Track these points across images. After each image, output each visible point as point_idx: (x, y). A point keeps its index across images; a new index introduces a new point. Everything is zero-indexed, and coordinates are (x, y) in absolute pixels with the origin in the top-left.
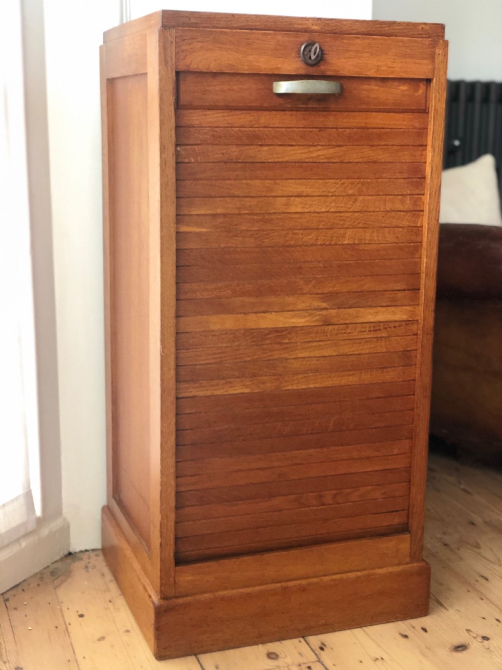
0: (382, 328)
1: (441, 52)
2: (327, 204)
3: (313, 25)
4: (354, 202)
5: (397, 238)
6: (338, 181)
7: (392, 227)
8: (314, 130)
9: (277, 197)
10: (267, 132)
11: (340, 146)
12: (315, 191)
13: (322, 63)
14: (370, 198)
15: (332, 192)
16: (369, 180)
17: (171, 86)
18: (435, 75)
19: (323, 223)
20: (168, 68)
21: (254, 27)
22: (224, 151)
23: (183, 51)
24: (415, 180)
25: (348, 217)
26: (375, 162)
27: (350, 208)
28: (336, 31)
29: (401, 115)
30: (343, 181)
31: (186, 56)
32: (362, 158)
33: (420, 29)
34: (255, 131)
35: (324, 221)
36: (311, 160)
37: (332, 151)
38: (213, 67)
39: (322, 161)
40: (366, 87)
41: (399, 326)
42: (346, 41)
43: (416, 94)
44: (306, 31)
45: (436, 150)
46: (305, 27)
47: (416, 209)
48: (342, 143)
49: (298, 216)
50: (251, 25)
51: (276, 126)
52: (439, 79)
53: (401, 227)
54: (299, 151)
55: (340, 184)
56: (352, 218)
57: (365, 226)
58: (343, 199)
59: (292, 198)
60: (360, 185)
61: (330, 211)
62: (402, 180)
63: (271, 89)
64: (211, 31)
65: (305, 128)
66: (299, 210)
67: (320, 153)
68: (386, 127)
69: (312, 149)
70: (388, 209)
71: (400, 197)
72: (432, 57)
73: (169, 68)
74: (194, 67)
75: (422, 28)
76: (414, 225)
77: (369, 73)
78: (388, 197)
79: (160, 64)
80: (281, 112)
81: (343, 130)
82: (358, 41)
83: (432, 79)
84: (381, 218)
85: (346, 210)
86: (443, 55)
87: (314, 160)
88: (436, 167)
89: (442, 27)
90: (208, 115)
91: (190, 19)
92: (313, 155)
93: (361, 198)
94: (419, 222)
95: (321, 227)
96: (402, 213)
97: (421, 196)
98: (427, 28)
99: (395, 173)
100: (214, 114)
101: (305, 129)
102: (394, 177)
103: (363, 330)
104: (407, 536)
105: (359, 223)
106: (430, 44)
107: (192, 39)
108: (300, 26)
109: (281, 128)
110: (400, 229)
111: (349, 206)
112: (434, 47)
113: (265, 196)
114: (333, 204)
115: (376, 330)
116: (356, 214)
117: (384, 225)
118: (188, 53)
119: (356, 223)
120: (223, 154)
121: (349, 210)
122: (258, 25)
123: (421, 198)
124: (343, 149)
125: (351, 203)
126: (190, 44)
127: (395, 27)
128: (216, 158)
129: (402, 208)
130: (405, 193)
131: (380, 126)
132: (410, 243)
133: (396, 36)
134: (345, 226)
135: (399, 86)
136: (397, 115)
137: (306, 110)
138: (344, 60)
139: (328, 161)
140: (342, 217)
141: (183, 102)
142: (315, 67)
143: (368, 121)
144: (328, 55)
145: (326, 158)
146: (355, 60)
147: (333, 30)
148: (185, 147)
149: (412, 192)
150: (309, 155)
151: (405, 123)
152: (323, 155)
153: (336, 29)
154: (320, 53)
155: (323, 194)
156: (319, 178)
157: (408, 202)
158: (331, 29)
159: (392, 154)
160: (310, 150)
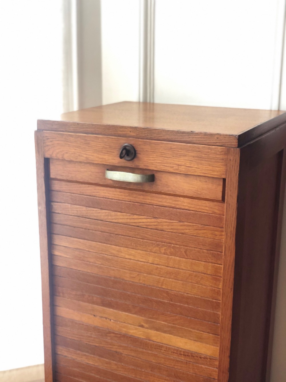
0: (190, 355)
1: (232, 158)
3: (130, 132)
5: (202, 292)
6: (154, 242)
8: (136, 204)
10: (104, 201)
11: (156, 218)
12: (138, 246)
13: (135, 159)
15: (150, 249)
16: (177, 246)
17: (42, 167)
18: (227, 176)
20: (40, 155)
21: (90, 132)
22: (78, 209)
23: (47, 146)
24: (216, 253)
25: (162, 269)
26: (182, 234)
27: (165, 263)
28: (147, 137)
29: (203, 202)
30: (158, 243)
31: (49, 149)
32: (172, 229)
33: (215, 138)
34: (97, 199)
35: (144, 268)
39: (142, 226)
41: (204, 358)
42: (153, 145)
44: (125, 136)
45: (229, 234)
46: (125, 133)
47: (217, 275)
48: (157, 216)
49: (126, 260)
51: (110, 197)
52: (231, 180)
53: (204, 285)
54: (126, 217)
55: (155, 244)
56: (165, 270)
57: (175, 278)
62: (206, 251)
63: (104, 174)
64: (63, 134)
65: (129, 201)
66: (127, 256)
69: (135, 217)
71: (203, 263)
72: (224, 162)
74: (54, 156)
75: (217, 138)
78: (194, 261)
80: (113, 189)
81: (157, 207)
82: (163, 146)
83: (226, 179)
85: (161, 263)
86: (234, 160)
87: (137, 224)
88: (229, 247)
89: (235, 138)
90: (69, 185)
91: (53, 126)
92: (137, 221)
94: (220, 286)
96: (206, 275)
97: (221, 266)
98: (221, 138)
99: (199, 244)
100: (72, 185)
102: (199, 247)
103: (175, 352)
106: (222, 152)
107: (53, 138)
108: (122, 133)
109: (114, 199)
110: (204, 287)
111: (162, 261)
112: (226, 154)
114: (151, 258)
115: (185, 355)
116: (169, 268)
118: (51, 147)
120: (77, 211)
122: (94, 131)
124: (158, 220)
125: (165, 260)
126: (51, 142)
127: (194, 136)
128: (73, 213)
129: (205, 271)
130: (208, 261)
131: (186, 208)
132: (213, 299)
134: (160, 275)
137: (130, 189)
138: (152, 159)
139: (147, 227)
140: (157, 268)
141: (52, 176)
142: (131, 162)
143: (176, 203)
144: (140, 154)
145: (145, 225)
146: (161, 159)
147: (145, 136)
148: (56, 203)
149: (213, 261)
150: (132, 221)
151: (207, 208)
152: (143, 222)
153: (148, 136)
154: (133, 152)
155: (144, 249)
156: (140, 237)
157: (210, 268)
158: (144, 135)
159: (196, 230)
160: (133, 217)
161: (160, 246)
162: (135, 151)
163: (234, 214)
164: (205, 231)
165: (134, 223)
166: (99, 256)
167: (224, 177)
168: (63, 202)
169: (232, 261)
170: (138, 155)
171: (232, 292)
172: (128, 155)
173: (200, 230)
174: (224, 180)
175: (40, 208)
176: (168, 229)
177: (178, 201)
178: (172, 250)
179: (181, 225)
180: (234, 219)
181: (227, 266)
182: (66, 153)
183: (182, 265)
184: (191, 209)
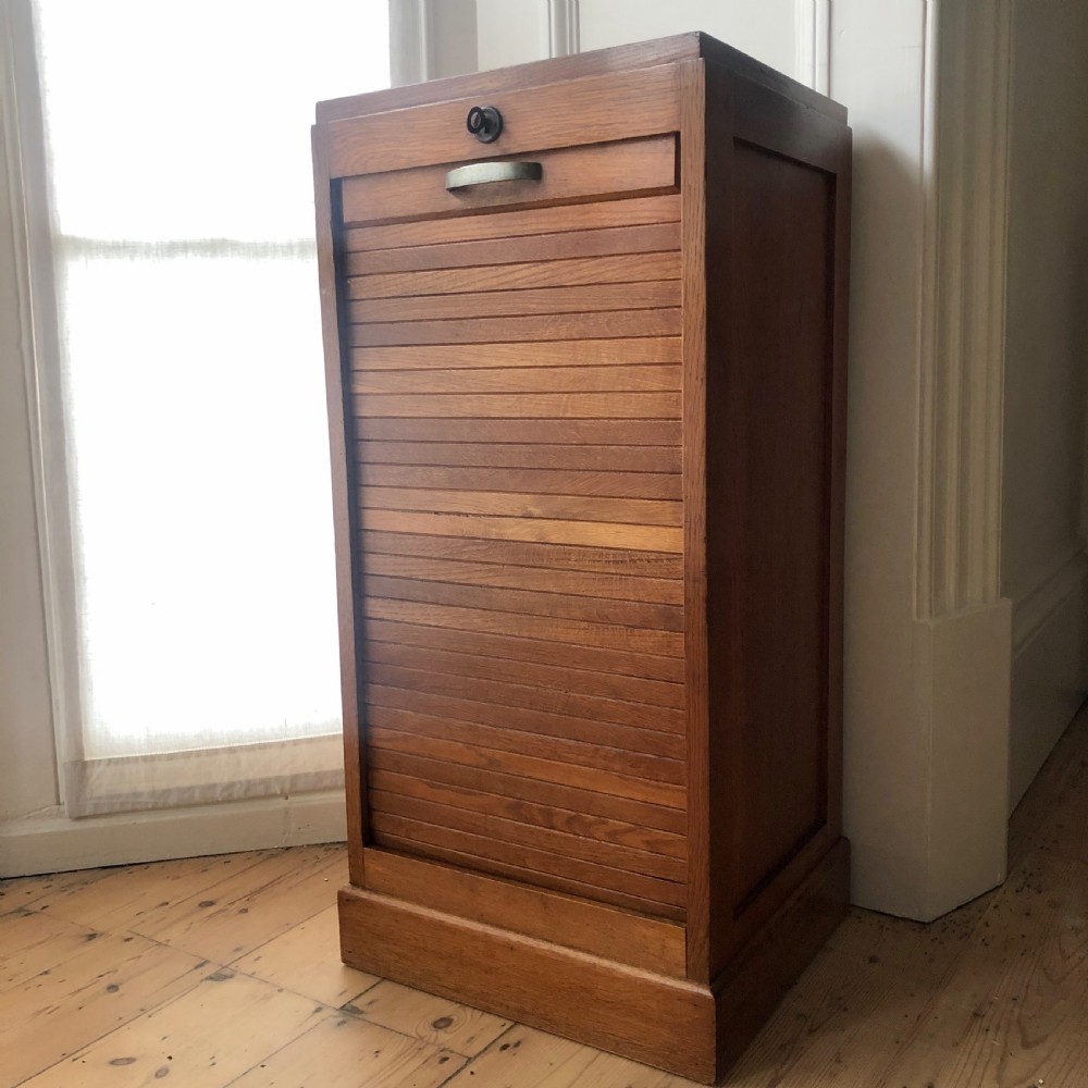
0: (627, 559)
1: (690, 82)
3: (491, 81)
7: (636, 391)
8: (510, 239)
10: (447, 250)
11: (547, 261)
12: (516, 334)
13: (501, 136)
14: (596, 342)
15: (538, 336)
16: (592, 314)
17: (326, 200)
18: (683, 125)
21: (417, 102)
22: (398, 282)
24: (670, 310)
25: (564, 375)
26: (600, 284)
29: (639, 202)
30: (554, 317)
31: (339, 158)
32: (580, 278)
34: (433, 250)
36: (506, 287)
37: (534, 270)
38: (370, 167)
39: (522, 287)
41: (656, 560)
44: (481, 92)
46: (481, 86)
47: (673, 361)
48: (548, 258)
49: (493, 372)
51: (458, 239)
52: (690, 131)
53: (650, 392)
54: (490, 275)
55: (549, 322)
57: (591, 389)
60: (580, 322)
62: (649, 312)
65: (496, 238)
67: (518, 275)
69: (507, 269)
70: (626, 361)
71: (645, 340)
74: (349, 170)
76: (673, 388)
78: (626, 341)
81: (550, 236)
82: (553, 92)
83: (680, 133)
84: (616, 376)
85: (561, 362)
86: (695, 86)
87: (511, 286)
92: (509, 278)
93: (582, 343)
96: (650, 368)
99: (635, 300)
100: (384, 231)
101: (496, 241)
103: (597, 559)
104: (680, 930)
106: (669, 73)
107: (345, 133)
108: (475, 88)
110: (650, 395)
115: (617, 562)
116: (577, 370)
117: (621, 388)
118: (342, 154)
120: (397, 285)
124: (553, 265)
126: (342, 140)
128: (390, 292)
129: (649, 359)
130: (653, 334)
131: (606, 224)
132: (668, 419)
134: (561, 389)
137: (495, 210)
138: (533, 127)
139: (530, 286)
140: (555, 374)
141: (346, 219)
142: (493, 144)
143: (587, 216)
144: (510, 122)
145: (528, 283)
146: (549, 123)
148: (356, 279)
149: (665, 332)
150: (503, 279)
151: (647, 214)
152: (523, 278)
154: (498, 121)
155: (527, 338)
156: (519, 313)
157: (659, 348)
159: (627, 267)
160: (505, 271)
161: (557, 324)
162: (501, 117)
163: (700, 205)
164: (646, 266)
165: (507, 283)
166: (440, 375)
167: (675, 129)
168: (368, 272)
169: (700, 316)
170: (509, 127)
171: (704, 388)
172: (487, 131)
173: (637, 265)
174: (677, 135)
175: (324, 292)
176: (570, 281)
177: (588, 213)
178: (582, 325)
179: (598, 265)
180: (700, 219)
181: (692, 328)
182: (372, 158)
183: (603, 355)
184: (616, 224)
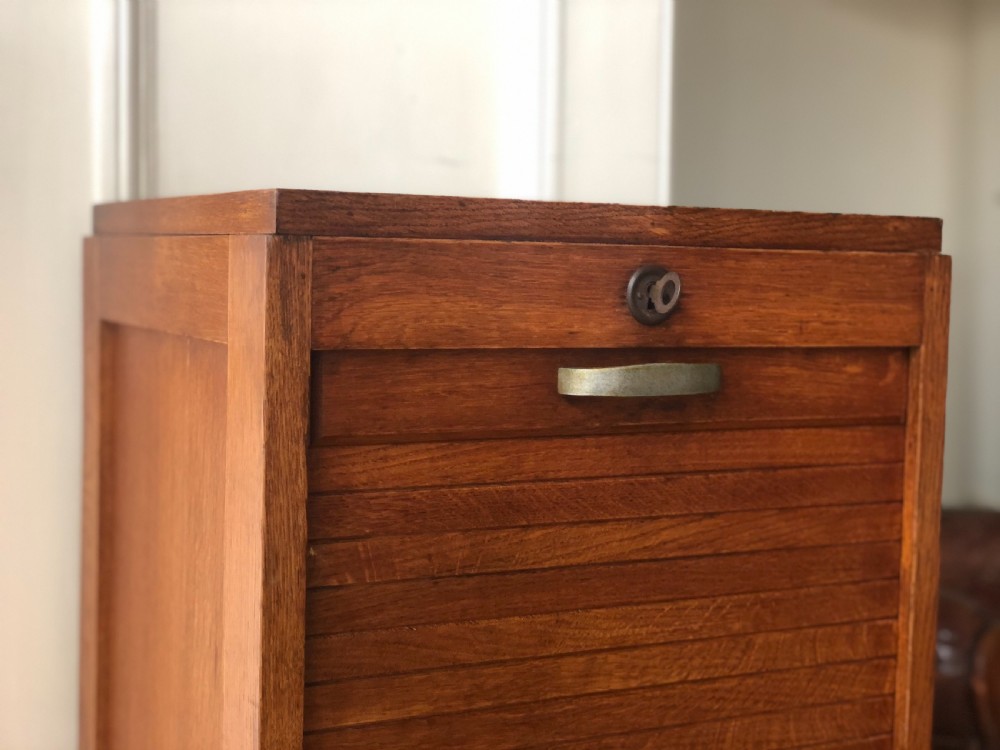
1: (935, 284)
2: (682, 662)
3: (653, 224)
4: (744, 652)
5: (841, 728)
6: (706, 602)
7: (830, 704)
8: (654, 479)
9: (561, 656)
10: (540, 493)
11: (712, 515)
12: (656, 633)
13: (676, 317)
14: (782, 637)
15: (693, 632)
16: (777, 594)
17: (297, 393)
18: (925, 339)
19: (673, 712)
20: (291, 344)
21: (513, 233)
22: (432, 550)
23: (332, 299)
24: (879, 583)
25: (730, 691)
26: (790, 549)
27: (735, 667)
28: (706, 239)
29: (847, 433)
30: (719, 600)
31: (340, 311)
32: (761, 540)
33: (891, 229)
34: (511, 492)
35: (674, 707)
36: (646, 556)
37: (693, 528)
38: (410, 337)
39: (671, 555)
40: (772, 370)
42: (731, 263)
43: (881, 384)
44: (637, 239)
46: (635, 228)
47: (880, 654)
48: (717, 508)
49: (613, 700)
50: (506, 228)
51: (562, 475)
52: (933, 348)
53: (848, 702)
54: (618, 536)
55: (711, 608)
56: (739, 692)
57: (768, 708)
58: (720, 646)
59: (600, 657)
60: (758, 607)
61: (691, 678)
62: (852, 588)
63: (552, 384)
64: (407, 245)
65: (630, 476)
66: (616, 685)
67: (665, 536)
68: (814, 462)
69: (648, 527)
70: (820, 661)
71: (846, 629)
72: (918, 296)
73: (295, 344)
74: (360, 337)
75: (896, 228)
76: (877, 692)
77: (780, 339)
78: (820, 631)
79: (270, 336)
80: (577, 442)
81: (720, 475)
82: (758, 263)
83: (917, 348)
84: (804, 684)
85: (726, 671)
86: (941, 289)
87: (653, 555)
89: (936, 225)
90: (394, 458)
91: (351, 214)
92: (652, 541)
93: (760, 639)
94: (888, 686)
95: (667, 722)
96: (852, 667)
97: (890, 621)
98: (904, 227)
99: (835, 570)
100: (407, 455)
101: (632, 480)
102: (835, 581)
105: (756, 702)
106: (914, 266)
107: (360, 265)
108: (623, 229)
109: (575, 479)
110: (847, 707)
111: (733, 662)
112: (922, 273)
113: (535, 658)
114: (697, 662)
116: (750, 681)
117: (810, 700)
118: (347, 304)
119: (747, 704)
120: (429, 557)
121: (734, 673)
122: (525, 228)
123: (889, 627)
124: (719, 521)
125: (739, 654)
126: (351, 280)
127: (837, 228)
128: (411, 570)
129: (851, 654)
130: (857, 617)
131: (802, 461)
132: (867, 736)
133: (839, 249)
134: (723, 714)
135: (845, 365)
136: (837, 432)
137: (633, 432)
138: (725, 310)
139: (686, 553)
142: (659, 328)
144: (689, 297)
145: (680, 548)
146: (750, 308)
147: (700, 236)
149: (872, 614)
150: (639, 544)
151: (857, 451)
152: (675, 540)
153: (707, 234)
155: (674, 638)
156: (664, 598)
157: (864, 637)
158: (696, 234)
160: (642, 530)
161: (724, 612)
164: (853, 523)
165: (645, 549)
168: (368, 532)
170: (685, 302)
173: (841, 522)
